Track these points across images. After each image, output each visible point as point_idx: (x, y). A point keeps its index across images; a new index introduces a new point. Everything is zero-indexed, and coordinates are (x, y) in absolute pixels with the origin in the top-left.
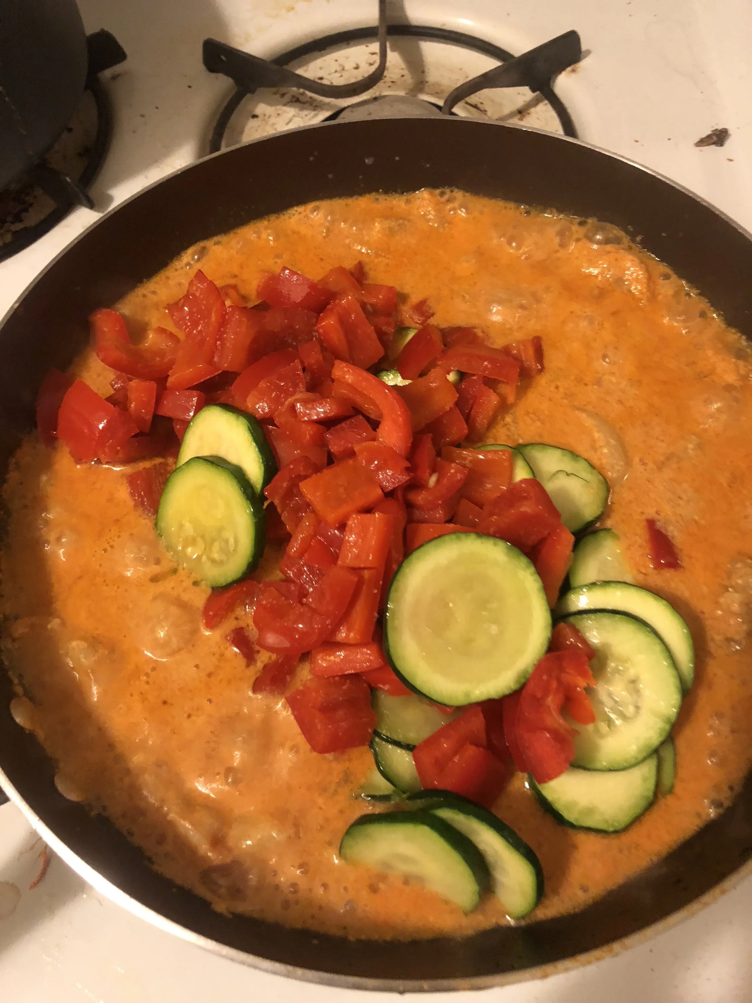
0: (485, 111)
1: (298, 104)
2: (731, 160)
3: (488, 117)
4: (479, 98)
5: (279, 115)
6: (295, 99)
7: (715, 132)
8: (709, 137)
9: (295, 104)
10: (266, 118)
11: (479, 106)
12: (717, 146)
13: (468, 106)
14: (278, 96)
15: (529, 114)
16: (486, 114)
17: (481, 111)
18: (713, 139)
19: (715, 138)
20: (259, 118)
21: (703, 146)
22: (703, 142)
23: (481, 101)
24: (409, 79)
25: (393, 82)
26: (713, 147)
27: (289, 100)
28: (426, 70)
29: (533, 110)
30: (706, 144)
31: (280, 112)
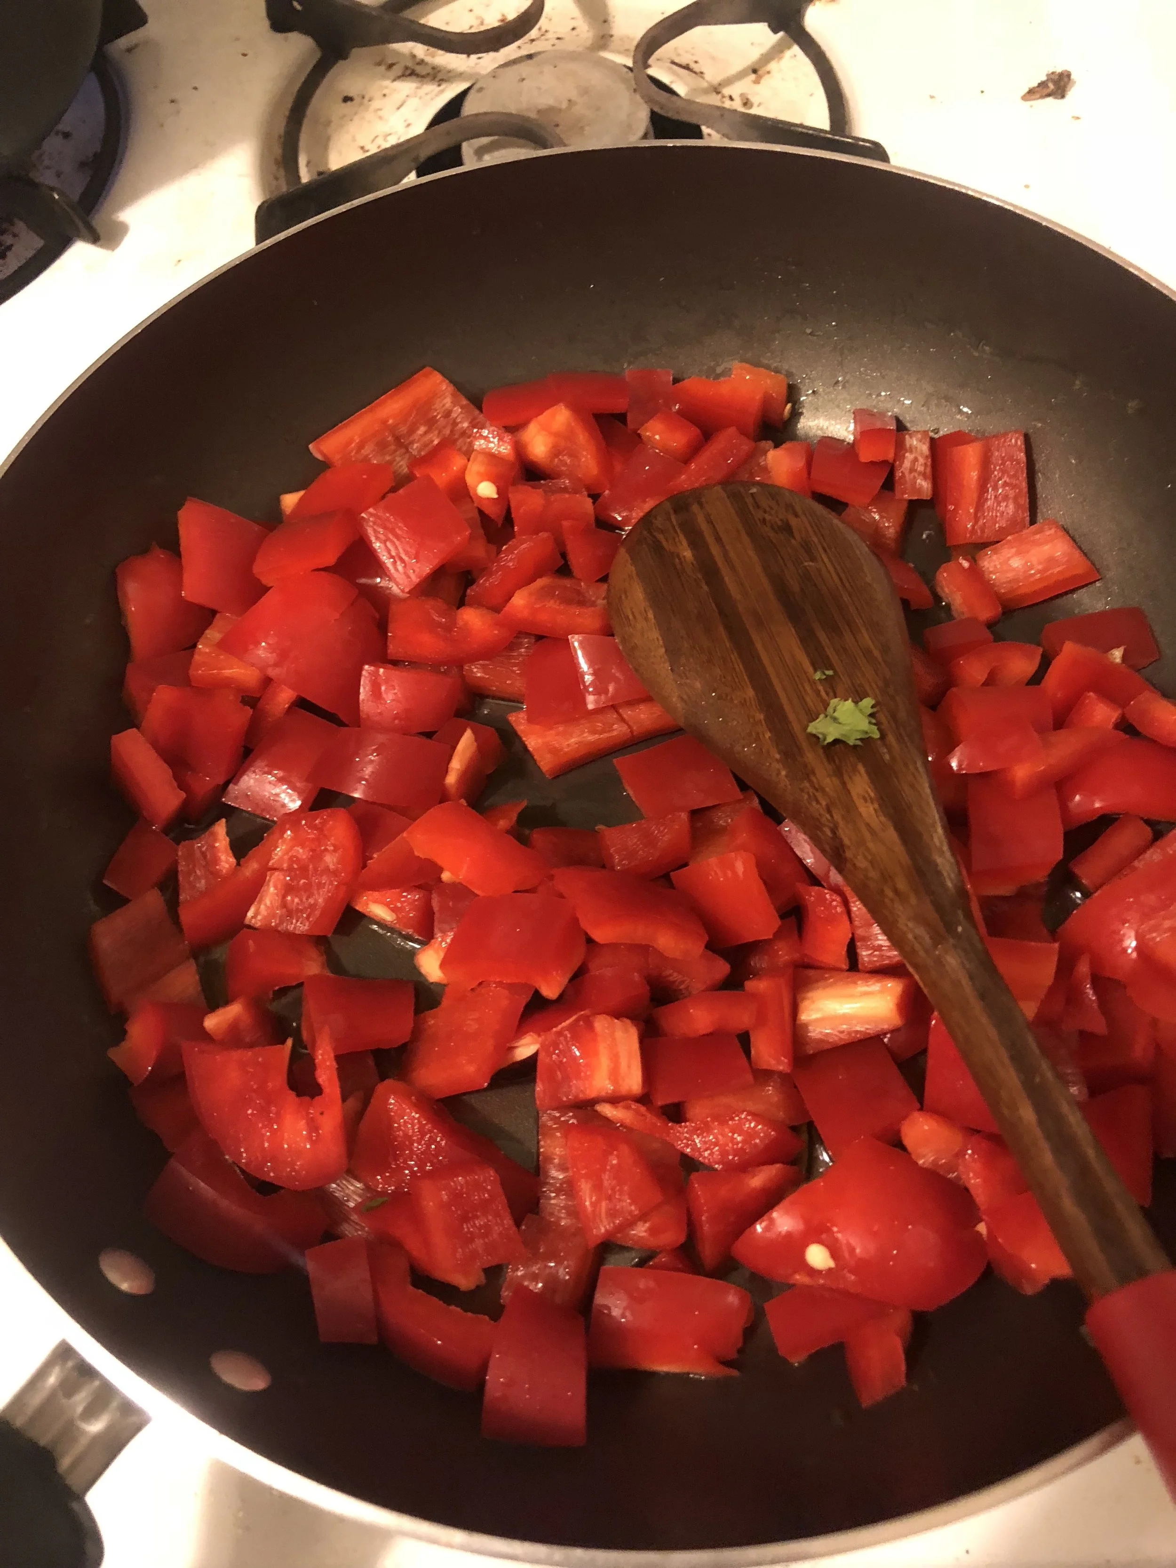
0: (702, 73)
1: (414, 78)
2: (1078, 118)
3: (707, 81)
4: (693, 55)
5: (384, 95)
6: (408, 72)
7: (1053, 77)
8: (1042, 85)
9: (409, 78)
10: (366, 101)
11: (693, 66)
12: (1056, 98)
13: (675, 67)
14: (383, 68)
15: (769, 72)
16: (703, 78)
17: (695, 73)
18: (1048, 87)
19: (1051, 86)
20: (354, 102)
21: (1034, 100)
22: (1034, 93)
23: (695, 59)
24: (586, 32)
25: (558, 39)
26: (1050, 100)
27: (400, 74)
28: (611, 19)
29: (773, 66)
30: (1038, 96)
31: (385, 91)
